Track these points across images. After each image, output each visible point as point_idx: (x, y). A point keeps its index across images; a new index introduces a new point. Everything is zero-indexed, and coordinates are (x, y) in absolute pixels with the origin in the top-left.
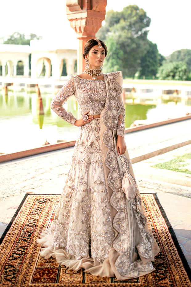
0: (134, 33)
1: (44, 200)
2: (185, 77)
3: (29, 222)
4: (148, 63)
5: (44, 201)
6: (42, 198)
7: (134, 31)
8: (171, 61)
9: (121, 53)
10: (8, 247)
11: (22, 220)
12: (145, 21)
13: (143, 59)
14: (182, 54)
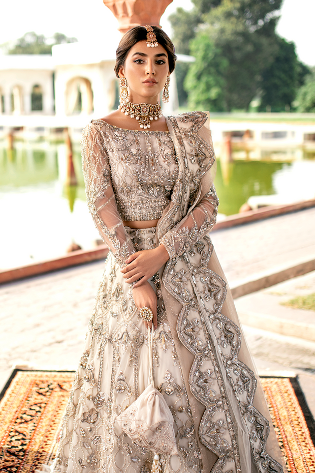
0: (250, 24)
1: (49, 386)
3: (11, 441)
4: (277, 81)
5: (47, 389)
7: (249, 19)
9: (225, 63)
13: (268, 74)
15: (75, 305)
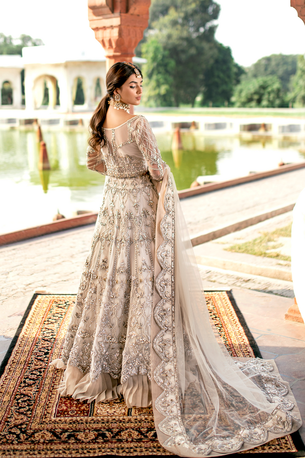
0: (193, 30)
1: (65, 303)
2: (277, 102)
3: (43, 334)
4: (216, 80)
5: (65, 305)
6: (62, 299)
7: (192, 27)
8: (255, 76)
9: (172, 63)
10: (17, 370)
11: (33, 331)
12: (211, 9)
13: (209, 74)
14: (273, 63)
15: (72, 256)
